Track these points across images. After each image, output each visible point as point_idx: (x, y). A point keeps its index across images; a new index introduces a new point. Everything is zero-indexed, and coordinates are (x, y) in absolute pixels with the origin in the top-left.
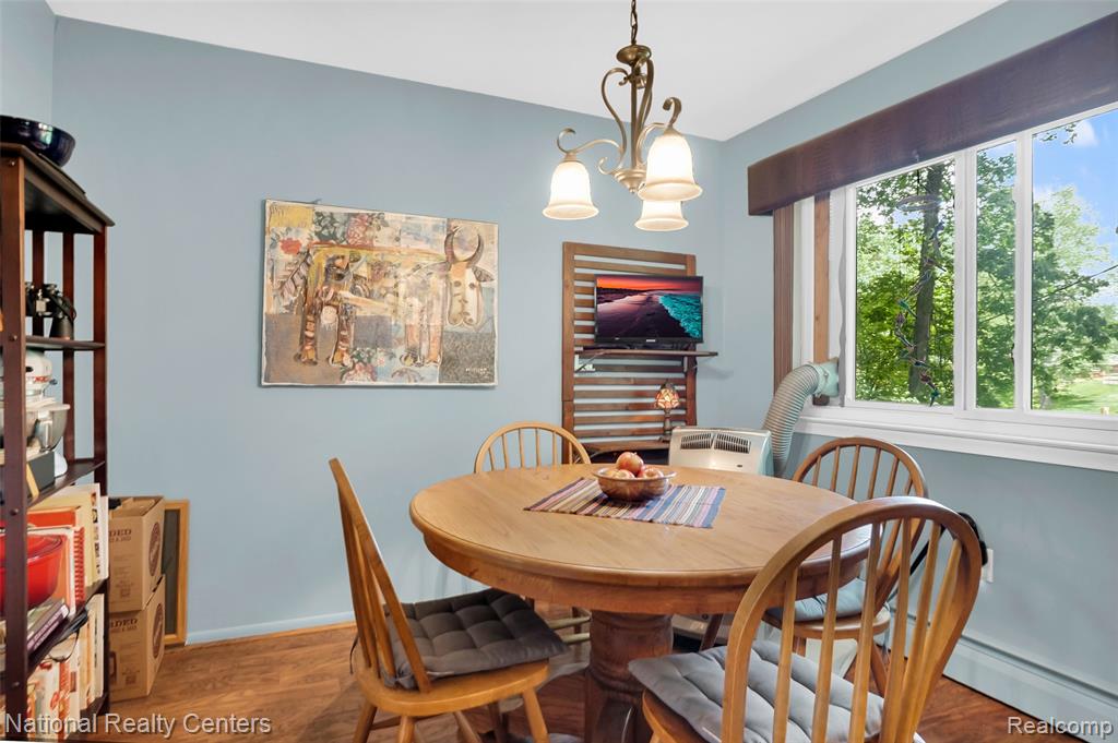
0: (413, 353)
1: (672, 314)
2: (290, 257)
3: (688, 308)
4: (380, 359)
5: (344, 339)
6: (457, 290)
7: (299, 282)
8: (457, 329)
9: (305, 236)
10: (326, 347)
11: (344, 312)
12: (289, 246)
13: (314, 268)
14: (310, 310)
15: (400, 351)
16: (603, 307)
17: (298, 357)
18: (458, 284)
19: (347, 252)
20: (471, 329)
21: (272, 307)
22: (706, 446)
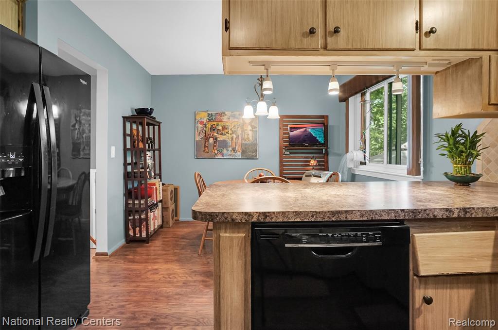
0: (234, 150)
1: (314, 135)
2: (201, 126)
3: (319, 133)
4: (225, 151)
5: (215, 146)
6: (246, 132)
7: (204, 132)
8: (246, 142)
9: (205, 120)
10: (211, 148)
11: (216, 139)
12: (202, 123)
13: (207, 128)
14: (207, 139)
15: (230, 149)
16: (291, 134)
17: (204, 151)
18: (246, 130)
19: (216, 123)
20: (250, 142)
21: (198, 139)
22: (311, 176)
